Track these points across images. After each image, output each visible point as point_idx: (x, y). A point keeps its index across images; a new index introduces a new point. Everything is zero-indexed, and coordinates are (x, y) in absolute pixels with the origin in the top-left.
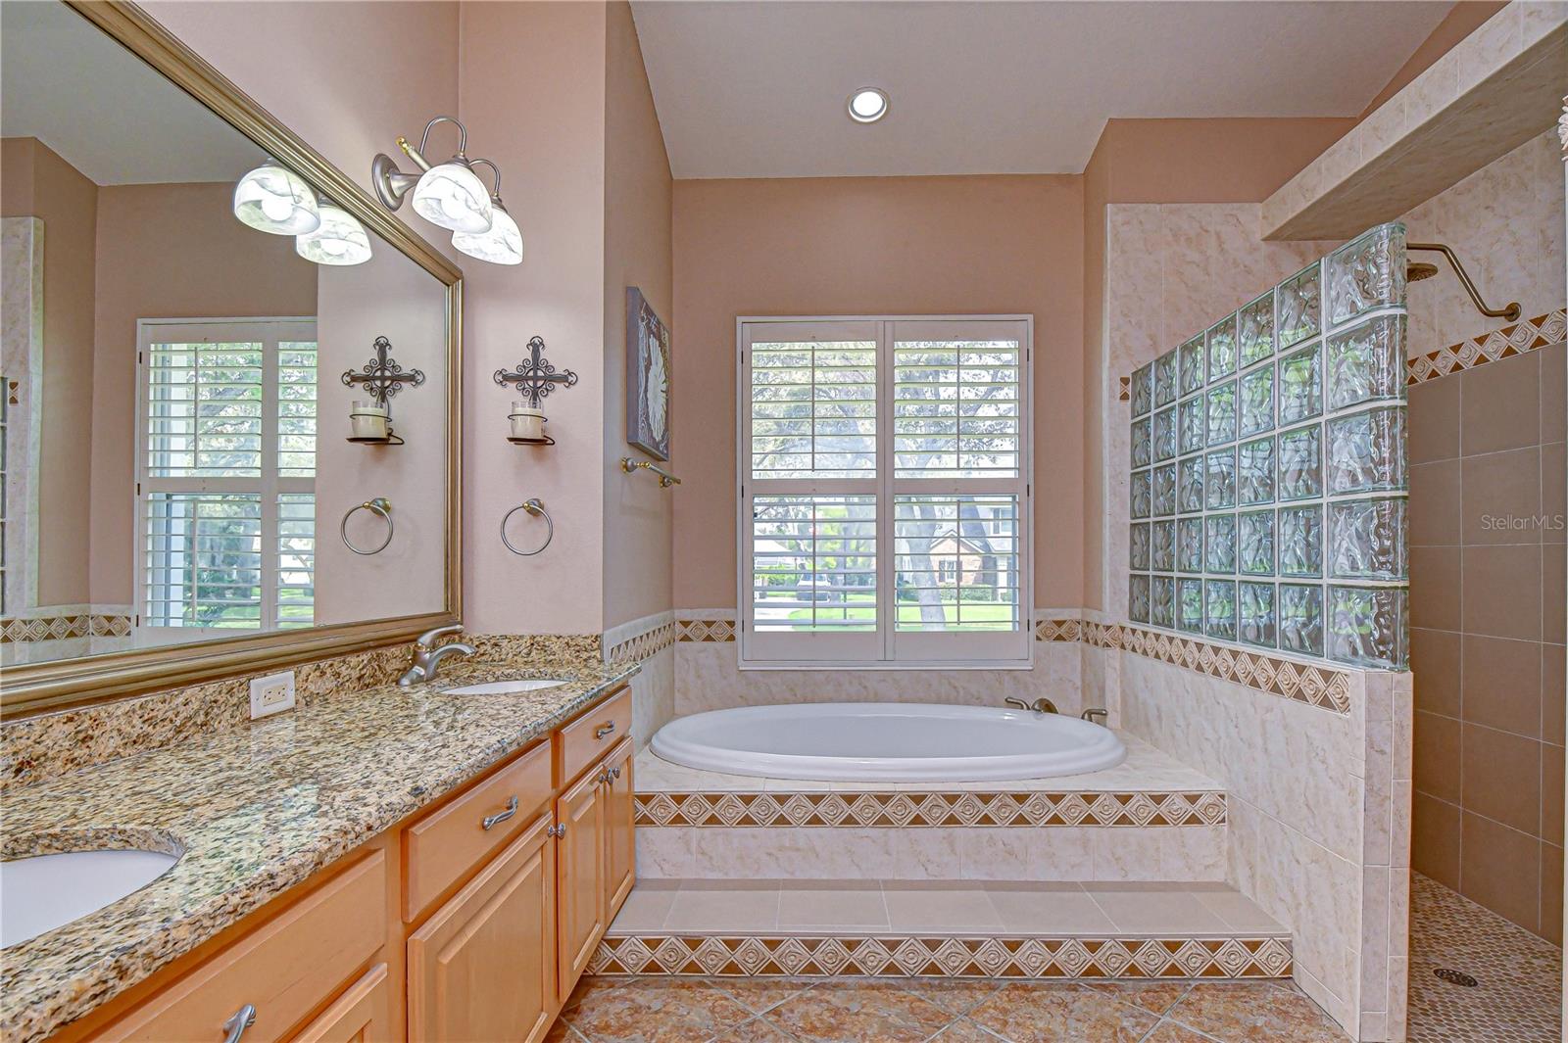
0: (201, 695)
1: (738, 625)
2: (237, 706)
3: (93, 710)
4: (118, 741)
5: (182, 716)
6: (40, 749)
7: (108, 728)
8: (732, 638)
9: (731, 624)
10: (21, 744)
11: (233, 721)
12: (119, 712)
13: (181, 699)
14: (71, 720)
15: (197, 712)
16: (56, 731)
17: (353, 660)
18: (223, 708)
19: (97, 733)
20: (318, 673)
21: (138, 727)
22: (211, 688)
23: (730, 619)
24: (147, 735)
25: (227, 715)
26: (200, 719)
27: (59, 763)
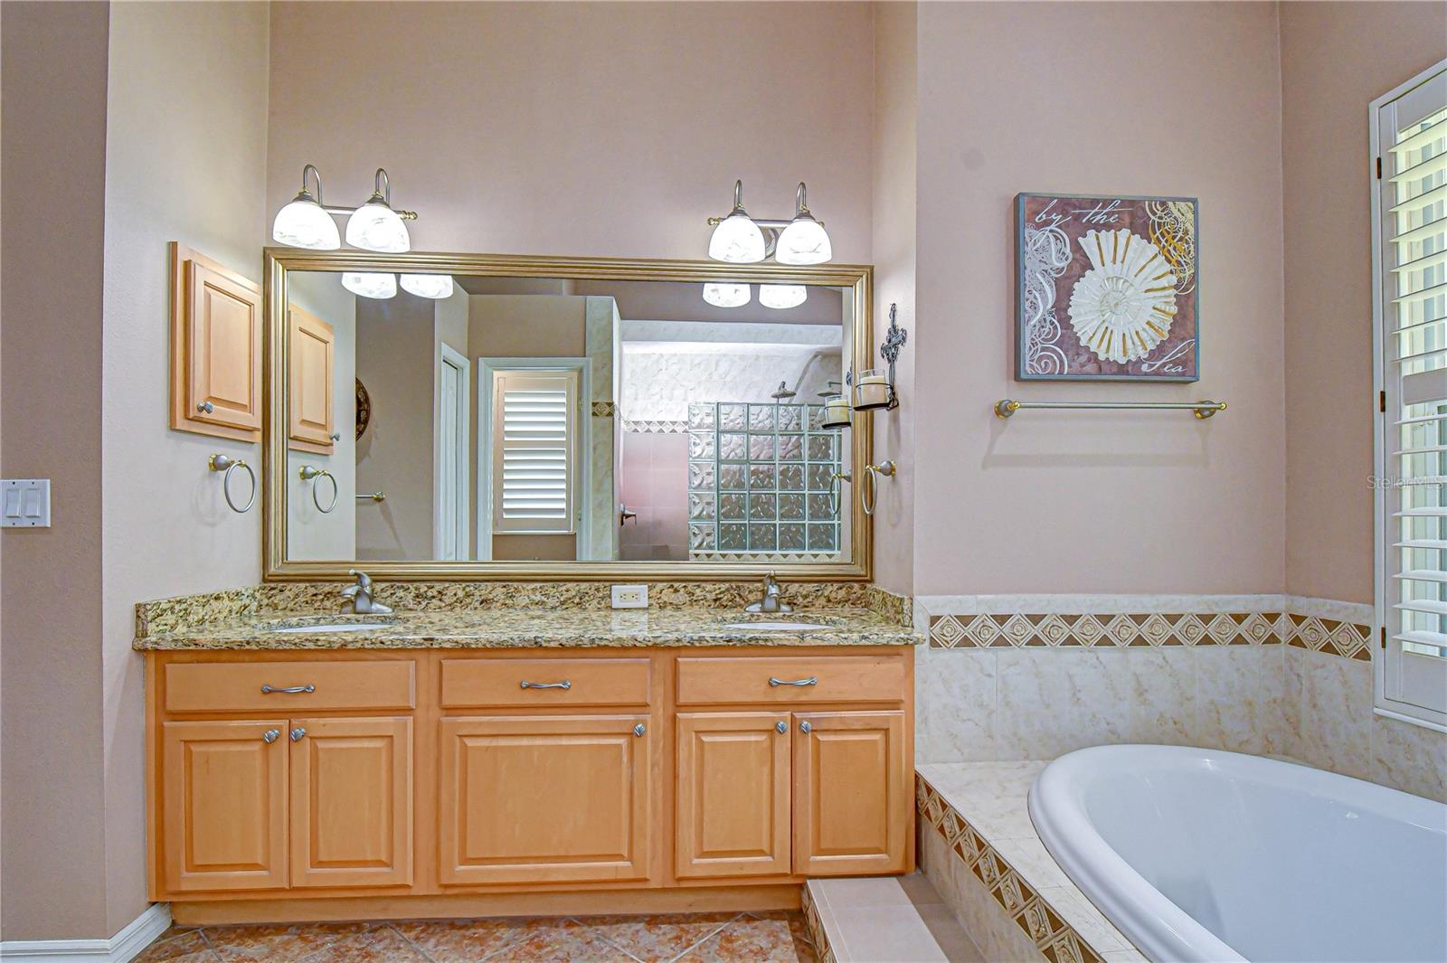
0: (577, 588)
1: (1375, 635)
2: (603, 598)
3: (515, 584)
4: (528, 601)
5: (564, 596)
6: (491, 596)
7: (523, 594)
8: (1364, 655)
9: (1365, 631)
10: (483, 592)
11: (599, 606)
12: (529, 588)
13: (564, 588)
14: (505, 587)
15: (574, 596)
16: (499, 591)
17: (709, 587)
18: (592, 597)
19: (517, 595)
20: (671, 590)
21: (538, 597)
22: (584, 586)
23: (1364, 622)
24: (543, 602)
25: (595, 602)
26: (577, 600)
27: (498, 604)
